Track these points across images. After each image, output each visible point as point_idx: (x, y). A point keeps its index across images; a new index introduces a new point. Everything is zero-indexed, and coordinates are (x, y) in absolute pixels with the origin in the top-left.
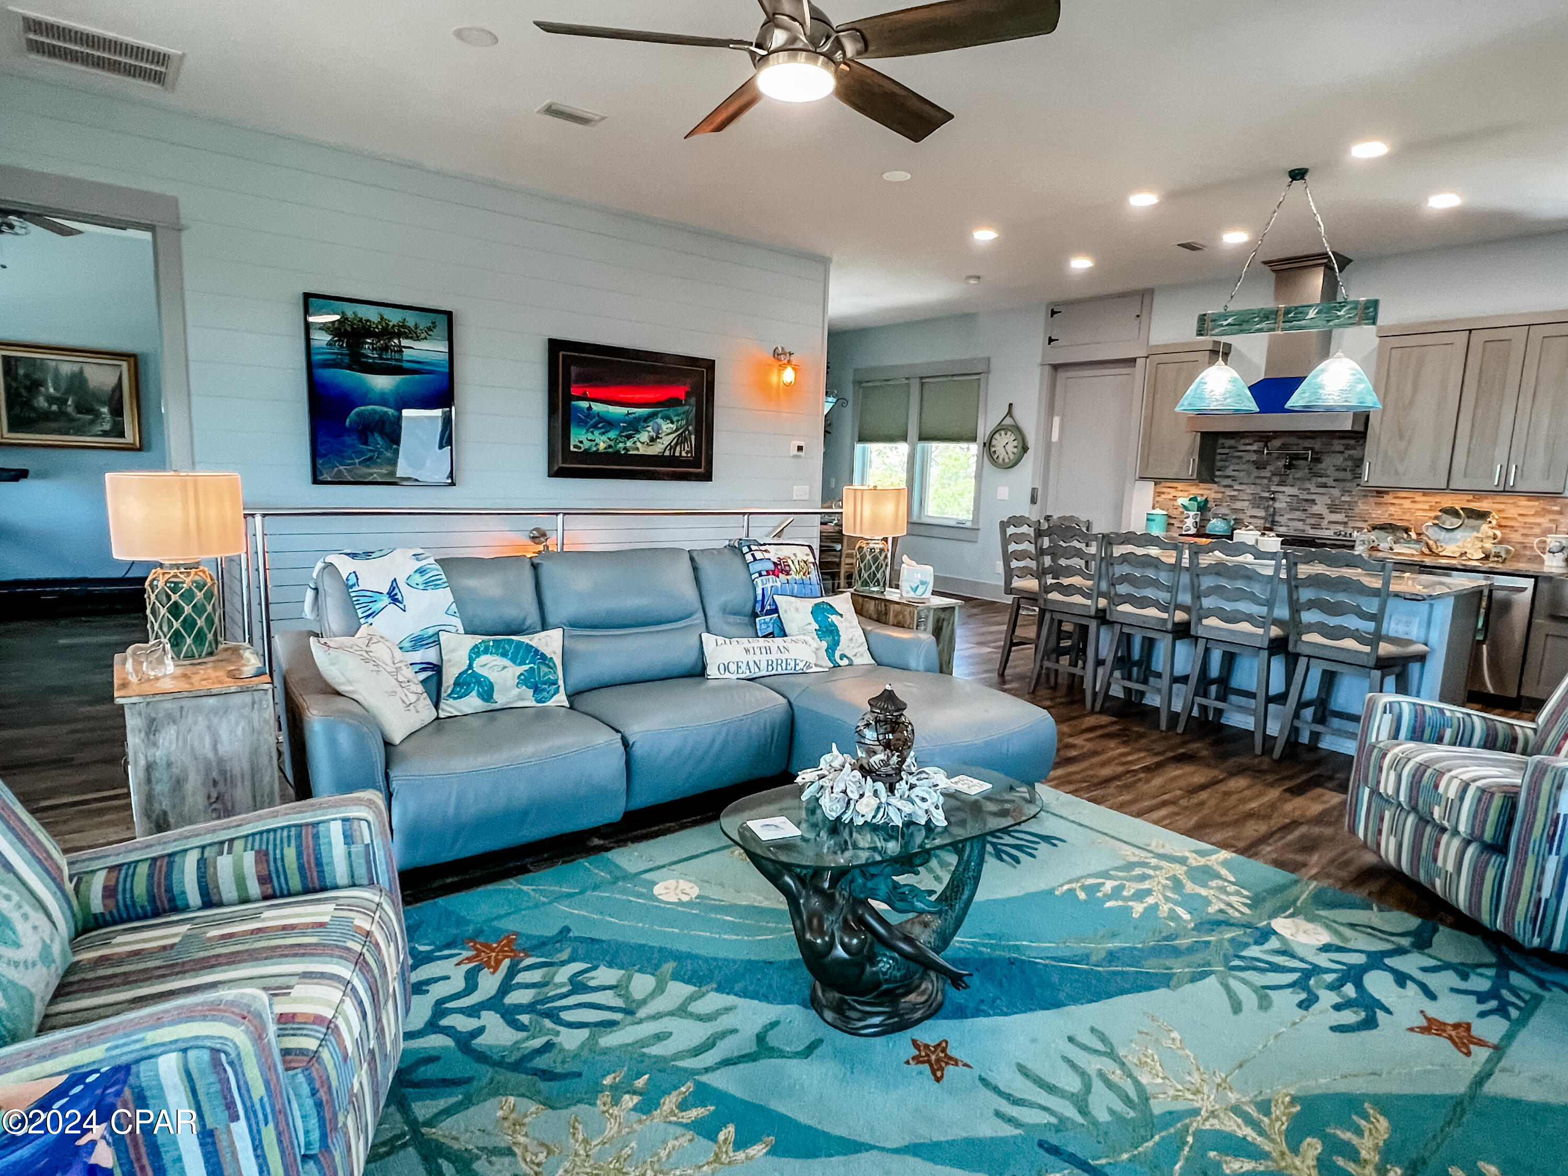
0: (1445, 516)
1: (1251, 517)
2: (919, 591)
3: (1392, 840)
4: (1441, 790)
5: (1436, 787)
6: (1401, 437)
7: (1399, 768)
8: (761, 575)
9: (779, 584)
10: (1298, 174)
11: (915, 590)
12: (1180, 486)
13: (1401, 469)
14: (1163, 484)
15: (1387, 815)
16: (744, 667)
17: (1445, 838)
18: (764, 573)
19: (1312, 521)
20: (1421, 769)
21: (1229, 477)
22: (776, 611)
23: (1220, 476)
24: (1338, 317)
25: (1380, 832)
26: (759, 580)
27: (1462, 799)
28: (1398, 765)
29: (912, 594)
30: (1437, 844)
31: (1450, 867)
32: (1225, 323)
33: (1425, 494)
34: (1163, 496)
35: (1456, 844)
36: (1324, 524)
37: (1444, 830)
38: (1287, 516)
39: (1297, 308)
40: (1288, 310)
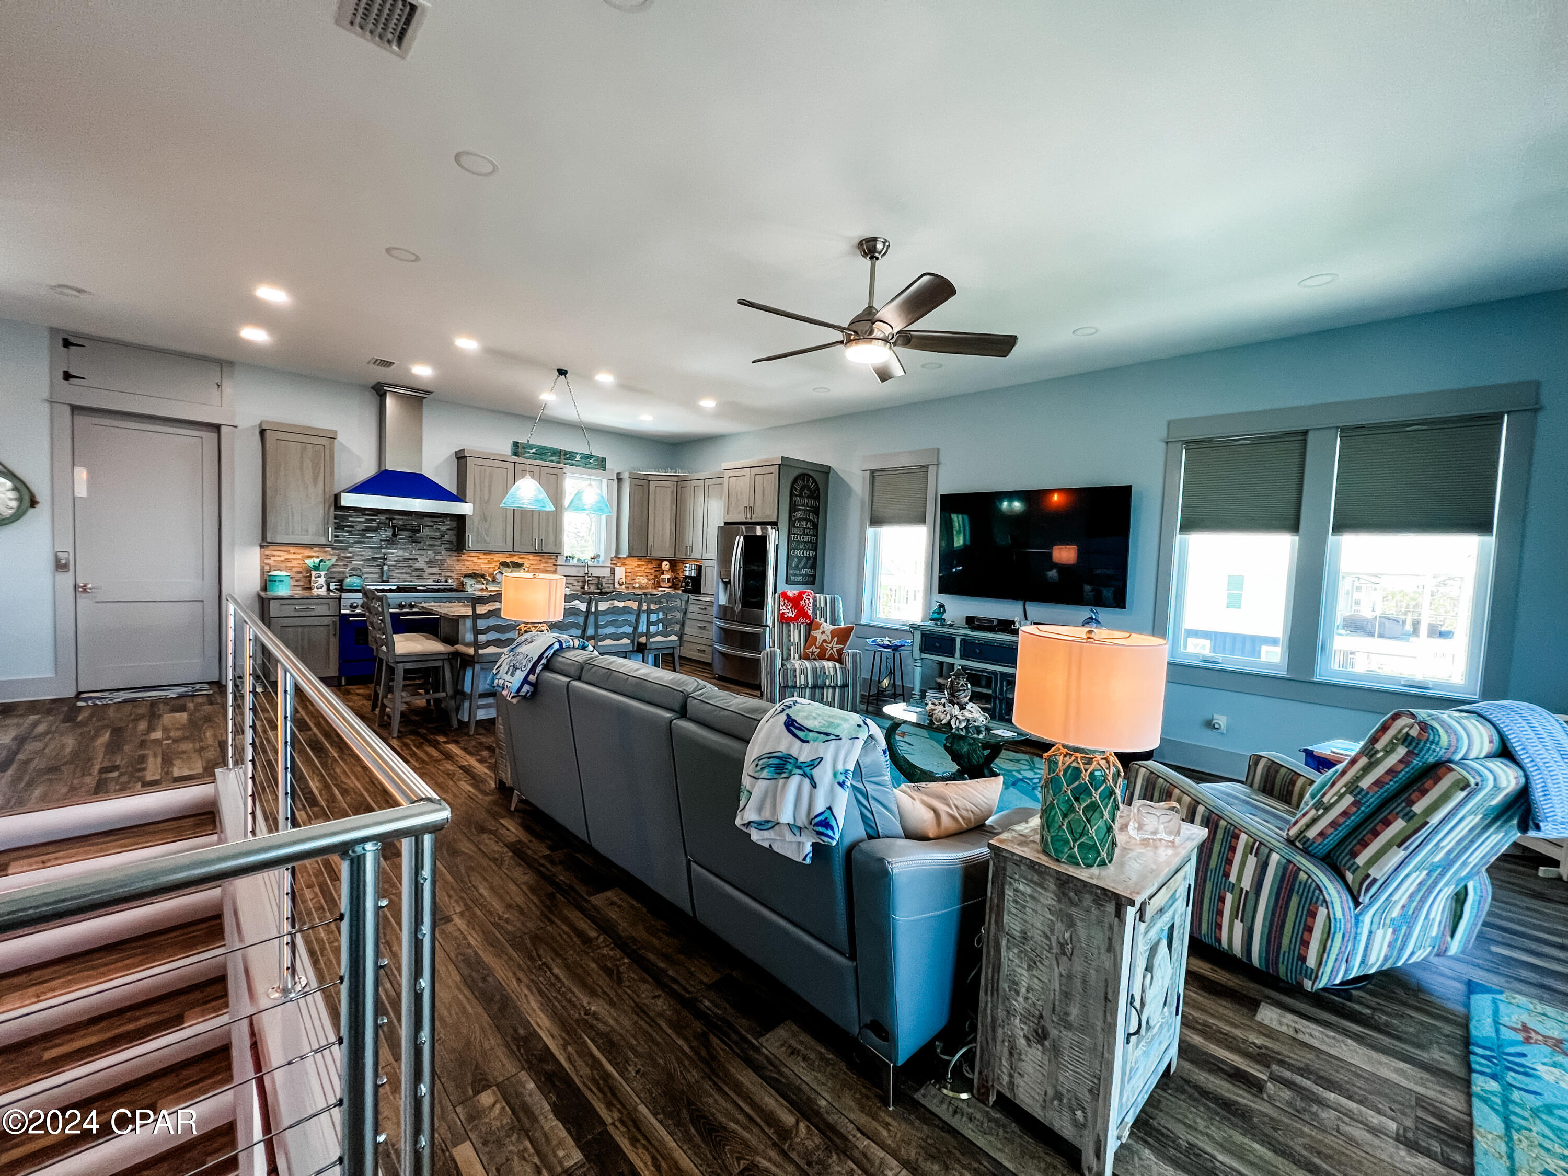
6: (486, 521)
7: (805, 673)
10: (562, 372)
12: (292, 550)
13: (487, 539)
17: (825, 691)
24: (590, 463)
28: (803, 672)
32: (529, 451)
33: (489, 554)
34: (273, 558)
35: (830, 690)
36: (425, 575)
37: (823, 688)
38: (397, 571)
39: (570, 452)
40: (566, 453)
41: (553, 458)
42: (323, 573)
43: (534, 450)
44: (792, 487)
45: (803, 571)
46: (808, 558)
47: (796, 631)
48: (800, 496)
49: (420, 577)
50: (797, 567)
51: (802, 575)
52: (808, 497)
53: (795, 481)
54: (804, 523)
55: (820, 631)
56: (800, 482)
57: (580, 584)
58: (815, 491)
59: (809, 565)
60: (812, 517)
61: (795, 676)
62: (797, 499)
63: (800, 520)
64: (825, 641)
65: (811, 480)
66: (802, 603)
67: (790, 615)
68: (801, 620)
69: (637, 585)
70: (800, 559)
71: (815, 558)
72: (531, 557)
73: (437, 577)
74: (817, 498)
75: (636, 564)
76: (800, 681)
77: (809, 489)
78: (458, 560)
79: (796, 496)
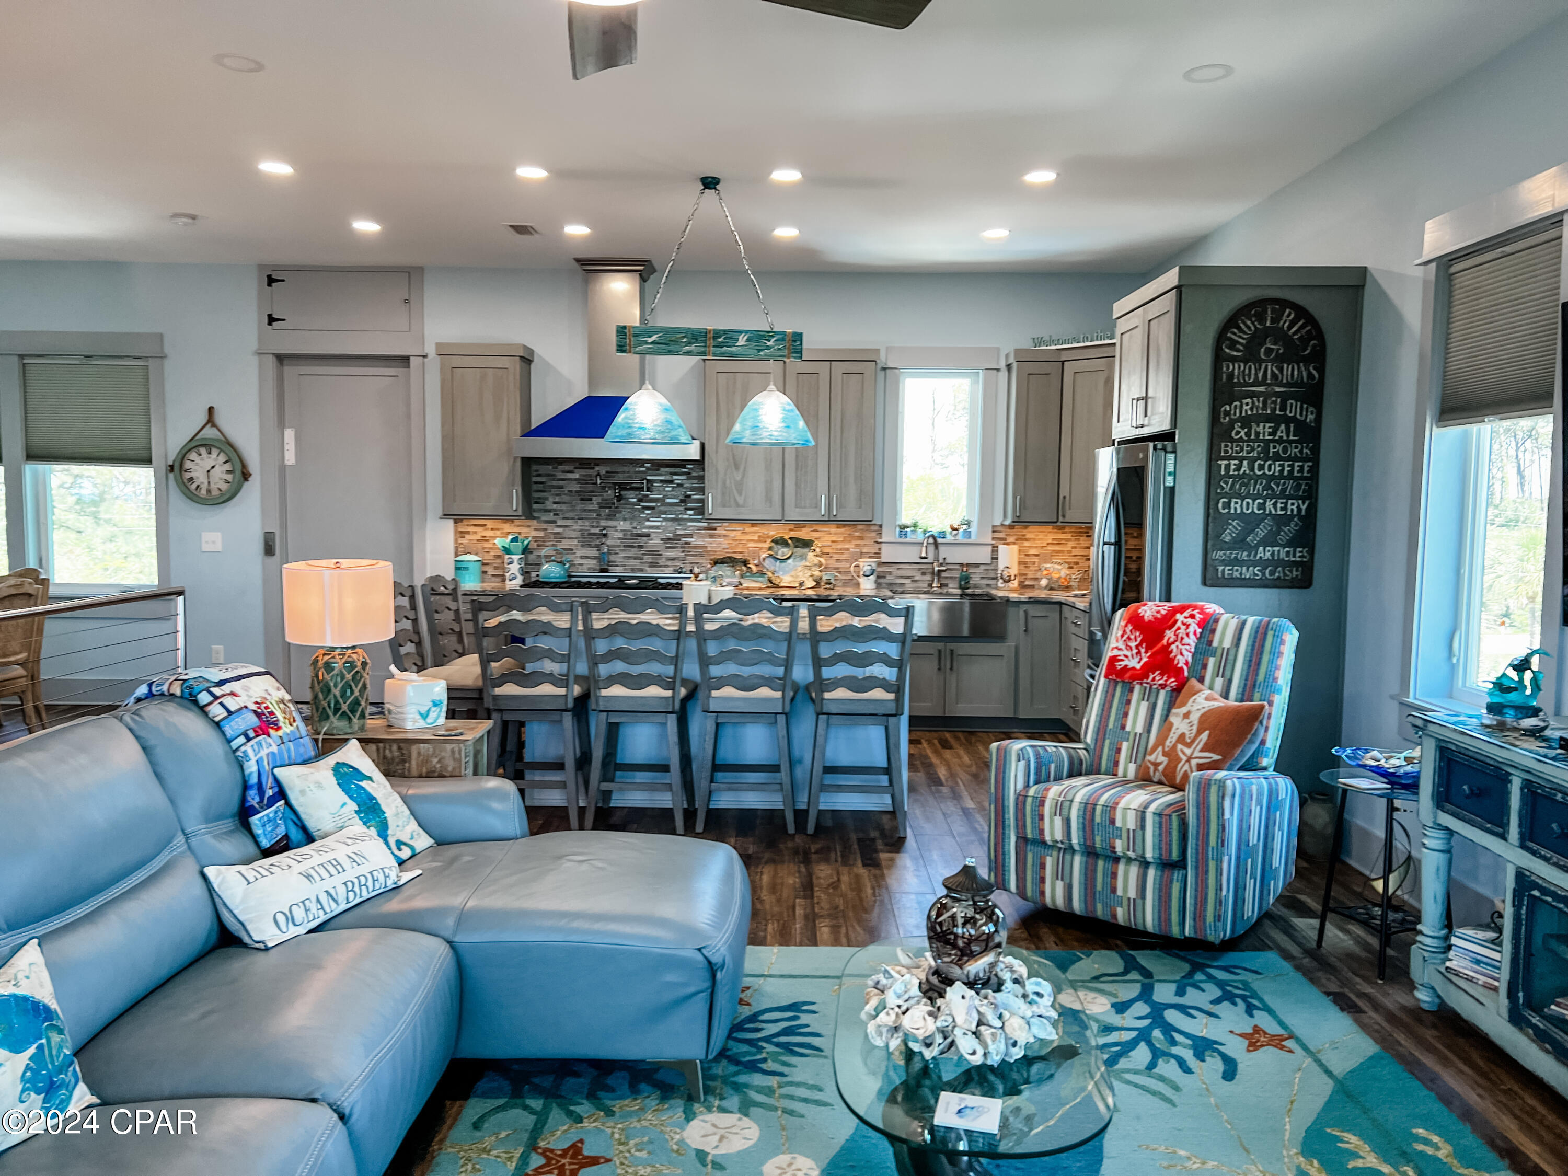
0: (775, 547)
1: (582, 557)
2: (433, 715)
3: (1060, 885)
4: (1118, 824)
5: (1113, 822)
6: (737, 467)
7: (1065, 812)
8: (249, 739)
9: (274, 749)
10: (710, 183)
11: (424, 716)
12: (490, 523)
13: (740, 500)
14: (465, 523)
15: (1049, 861)
16: (313, 907)
17: (1121, 867)
18: (251, 734)
19: (648, 558)
20: (1089, 808)
21: (550, 511)
22: (281, 794)
23: (540, 510)
24: (768, 347)
25: (1043, 880)
26: (248, 748)
27: (1143, 827)
28: (1061, 809)
29: (421, 724)
30: (1114, 875)
31: (1132, 894)
32: (650, 340)
33: (753, 525)
34: (467, 537)
35: (1134, 870)
36: (662, 562)
37: (1117, 860)
38: (622, 555)
39: (725, 332)
40: (717, 334)
41: (692, 348)
42: (516, 558)
43: (654, 338)
44: (1221, 338)
45: (1265, 553)
46: (1282, 520)
47: (1144, 705)
48: (1251, 356)
49: (654, 565)
50: (1240, 543)
51: (1264, 564)
52: (1280, 360)
53: (1231, 322)
54: (1264, 430)
55: (1184, 710)
56: (1249, 325)
57: (928, 577)
58: (1304, 341)
59: (1283, 537)
60: (1294, 409)
61: (1042, 818)
62: (1236, 369)
63: (1246, 422)
64: (1181, 738)
65: (1288, 315)
66: (1169, 634)
67: (1134, 663)
68: (1157, 678)
69: (1044, 582)
70: (1250, 522)
71: (1309, 521)
72: (833, 529)
73: (679, 564)
74: (1319, 358)
75: (1050, 537)
76: (1053, 830)
77: (1280, 336)
78: (711, 536)
79: (1234, 359)
